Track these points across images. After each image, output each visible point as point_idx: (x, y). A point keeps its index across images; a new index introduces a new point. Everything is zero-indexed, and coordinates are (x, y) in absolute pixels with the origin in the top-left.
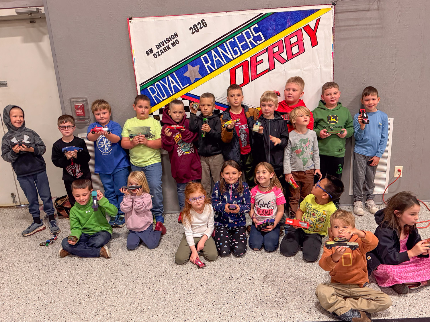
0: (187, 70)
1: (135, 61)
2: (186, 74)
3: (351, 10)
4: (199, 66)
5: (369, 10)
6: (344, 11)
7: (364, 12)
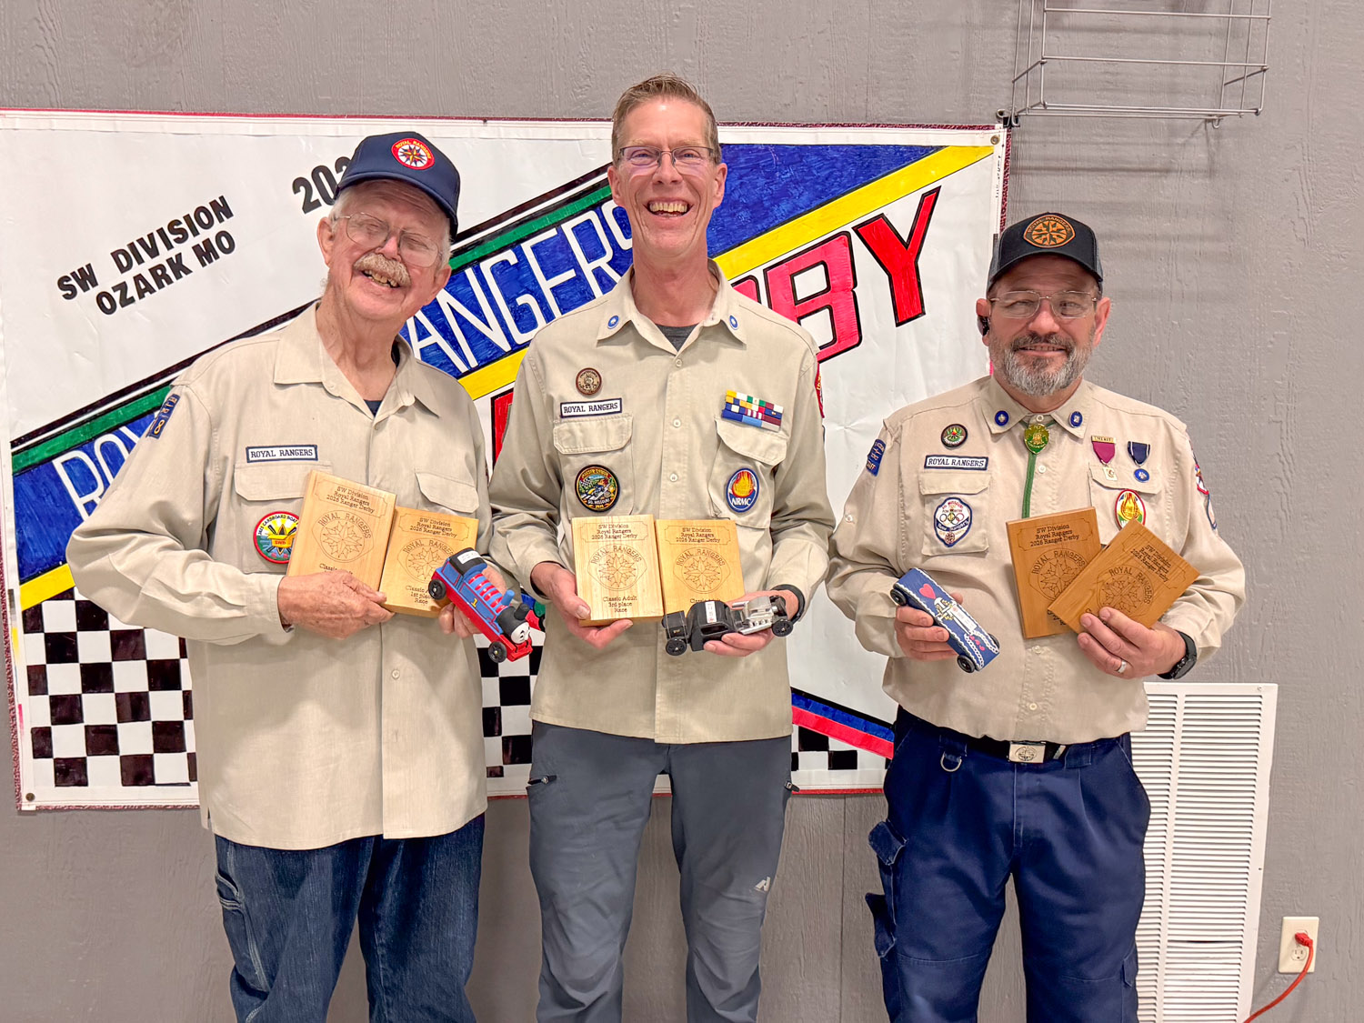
3: (1086, 165)
5: (1168, 171)
6: (1053, 164)
7: (1144, 180)
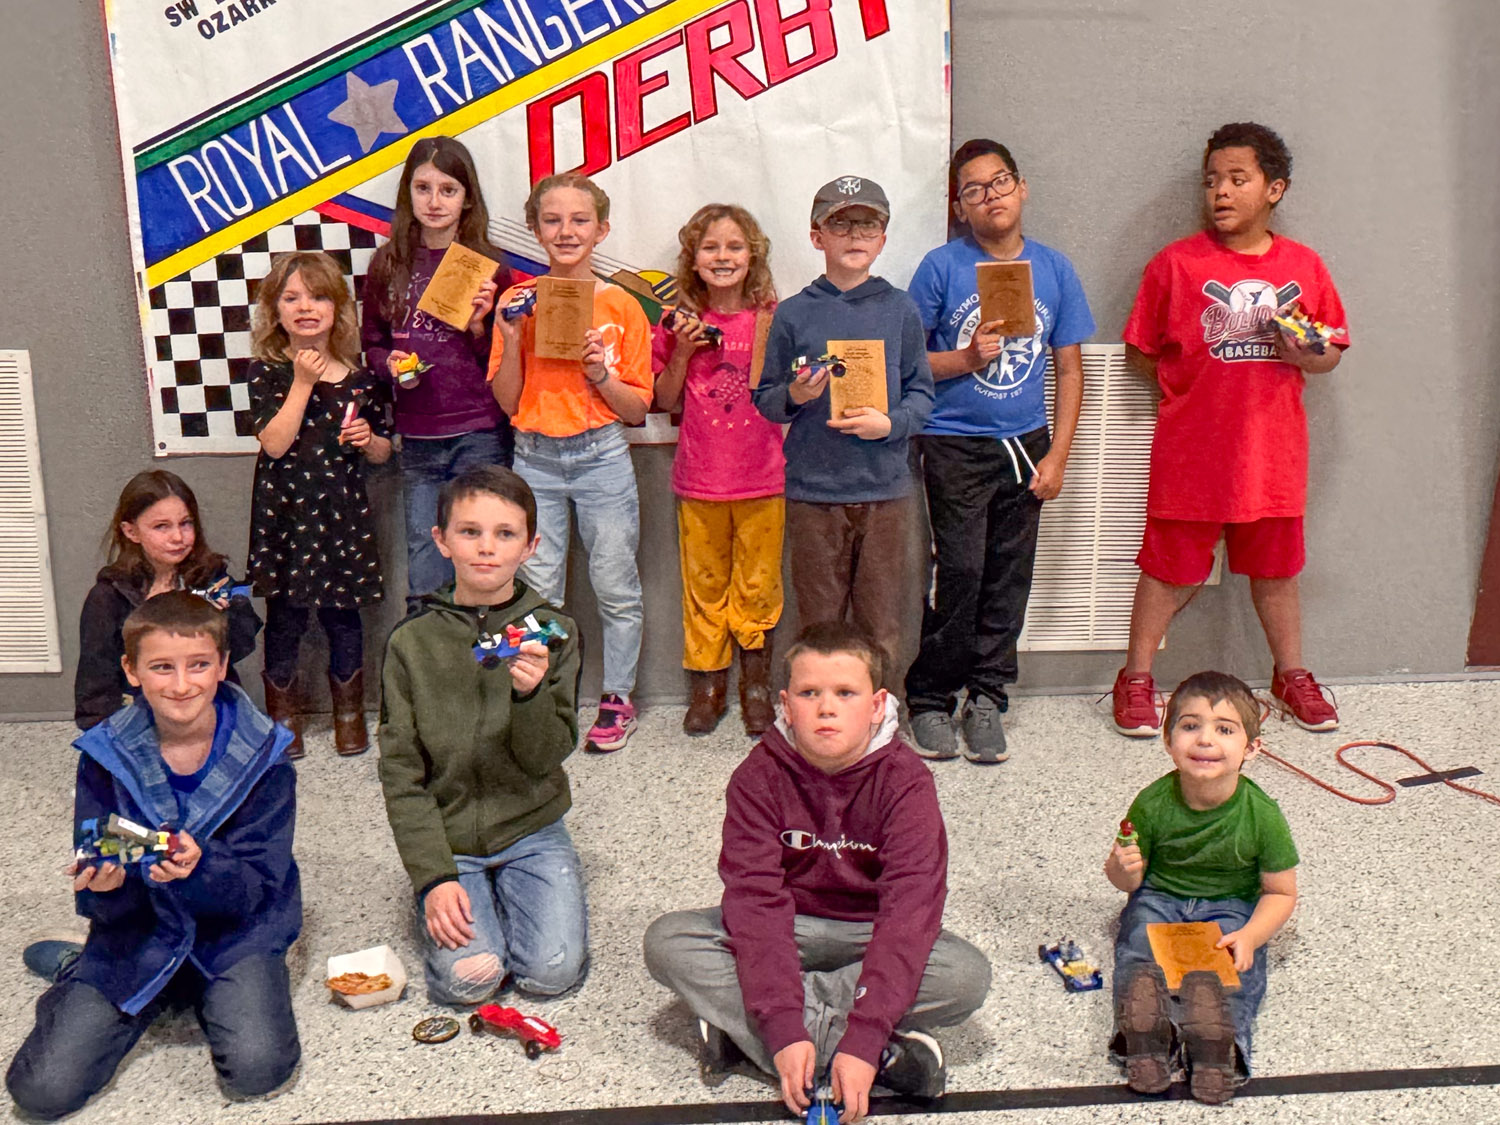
0: (344, 98)
1: (118, 45)
2: (341, 115)
4: (393, 84)
